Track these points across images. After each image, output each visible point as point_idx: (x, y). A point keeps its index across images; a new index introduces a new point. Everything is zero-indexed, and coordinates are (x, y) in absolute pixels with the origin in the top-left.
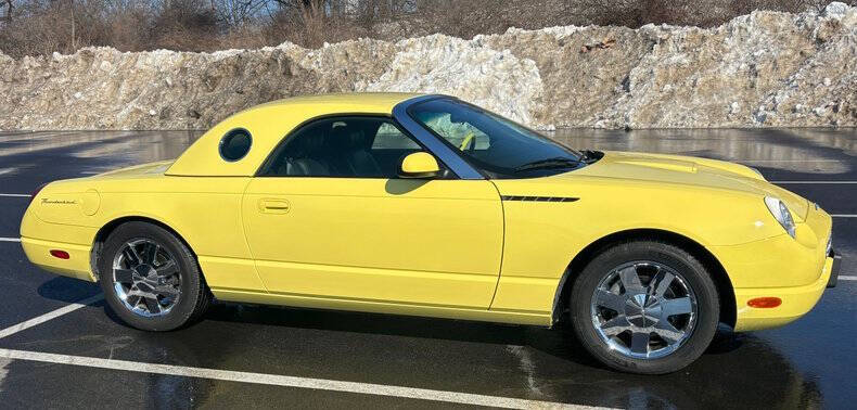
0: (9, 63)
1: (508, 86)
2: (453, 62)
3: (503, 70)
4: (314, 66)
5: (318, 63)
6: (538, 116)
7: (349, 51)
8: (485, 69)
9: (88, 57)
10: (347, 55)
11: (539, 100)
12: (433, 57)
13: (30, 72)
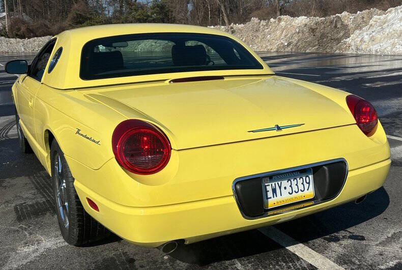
7: (365, 16)
9: (280, 20)
12: (389, 18)
13: (262, 27)
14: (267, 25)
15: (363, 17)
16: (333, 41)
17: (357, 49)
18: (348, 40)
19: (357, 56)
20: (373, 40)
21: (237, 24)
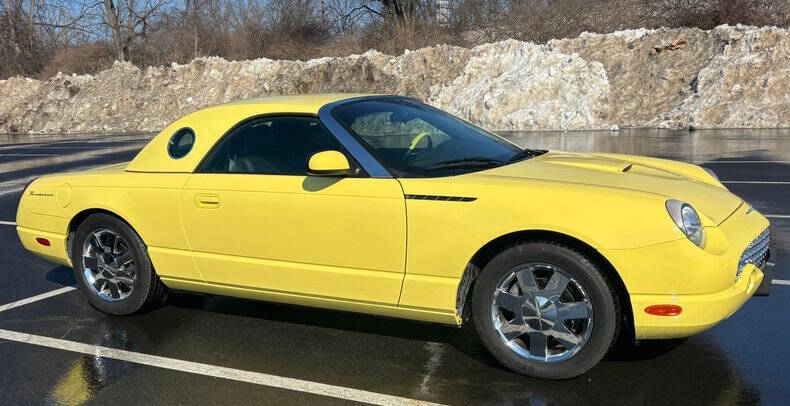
0: (136, 72)
1: (575, 87)
2: (523, 66)
3: (570, 73)
4: (395, 72)
5: (398, 68)
6: (604, 116)
7: (428, 58)
8: (553, 72)
9: (200, 66)
10: (425, 61)
11: (605, 101)
12: (504, 61)
13: (152, 80)
14: (164, 76)
21: (75, 75)
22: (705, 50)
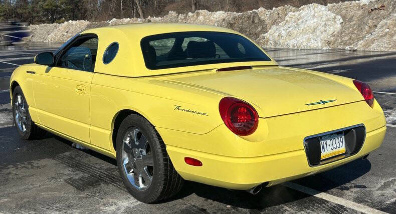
7: (280, 11)
12: (302, 15)
13: (180, 21)
14: (185, 19)
15: (278, 13)
16: (251, 36)
17: (276, 43)
18: (266, 34)
19: (275, 50)
20: (289, 34)
21: (155, 17)
22: (393, 10)
